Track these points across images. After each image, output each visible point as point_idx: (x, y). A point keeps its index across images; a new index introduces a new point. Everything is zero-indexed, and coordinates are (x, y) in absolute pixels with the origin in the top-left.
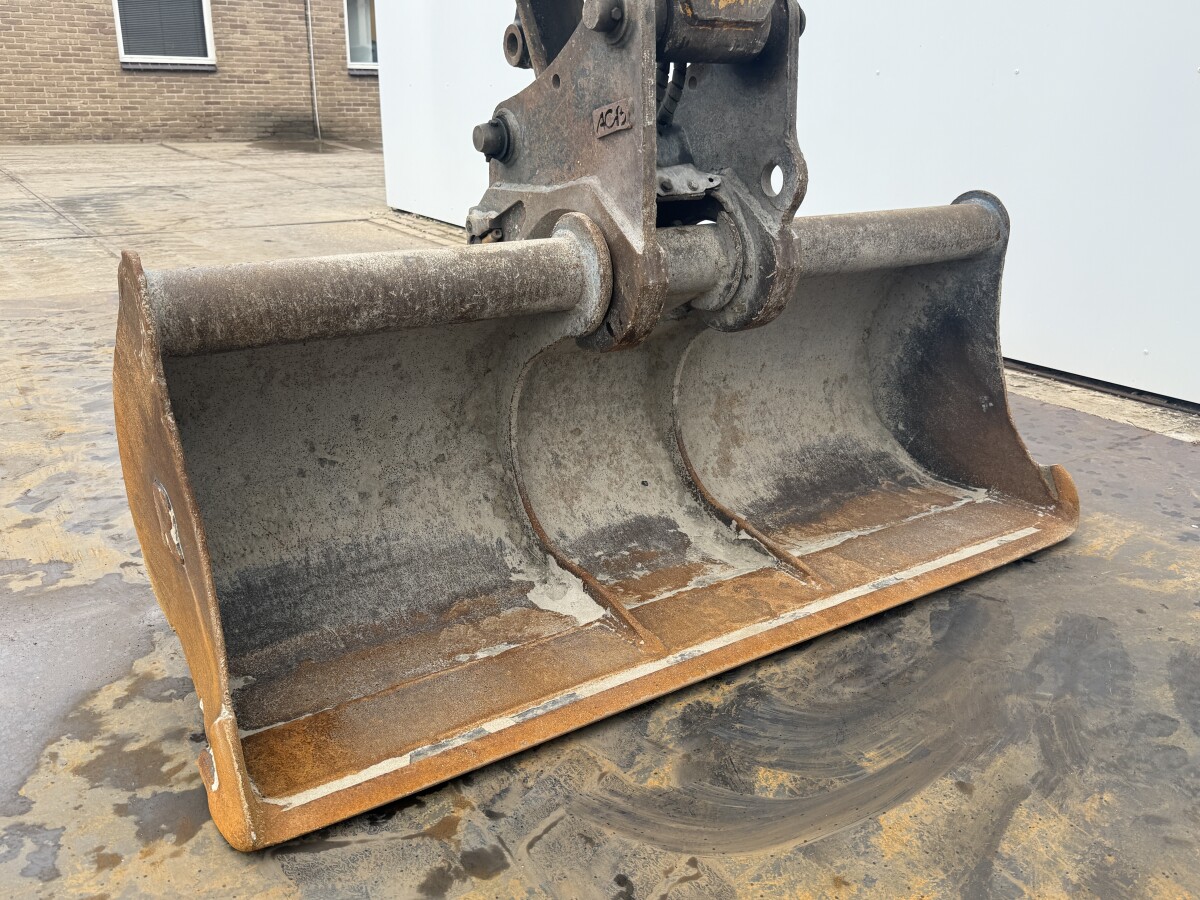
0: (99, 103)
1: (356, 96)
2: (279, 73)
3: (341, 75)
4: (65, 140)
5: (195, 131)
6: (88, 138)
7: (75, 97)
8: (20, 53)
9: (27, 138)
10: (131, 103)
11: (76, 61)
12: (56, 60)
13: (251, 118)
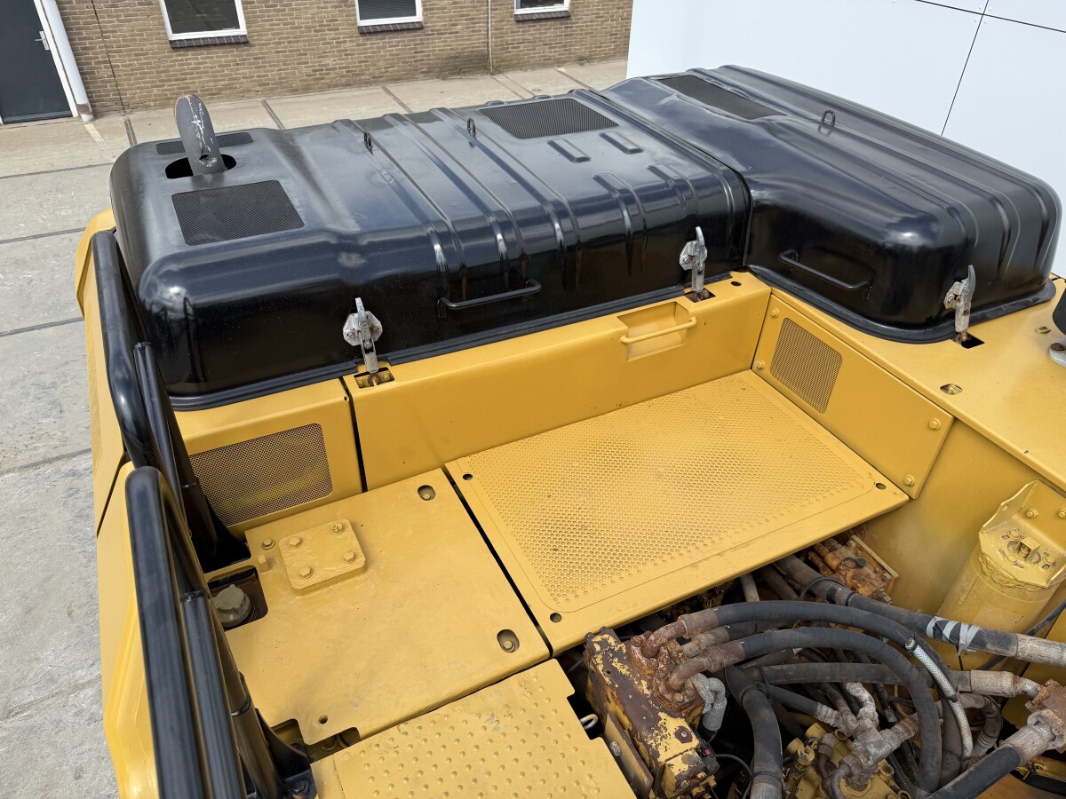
0: (344, 59)
1: (518, 37)
2: (465, 24)
3: (509, 21)
4: (321, 90)
5: (407, 74)
6: (336, 86)
7: (327, 57)
8: (292, 28)
9: (297, 90)
10: (365, 57)
11: (329, 30)
12: (315, 31)
13: (445, 61)
